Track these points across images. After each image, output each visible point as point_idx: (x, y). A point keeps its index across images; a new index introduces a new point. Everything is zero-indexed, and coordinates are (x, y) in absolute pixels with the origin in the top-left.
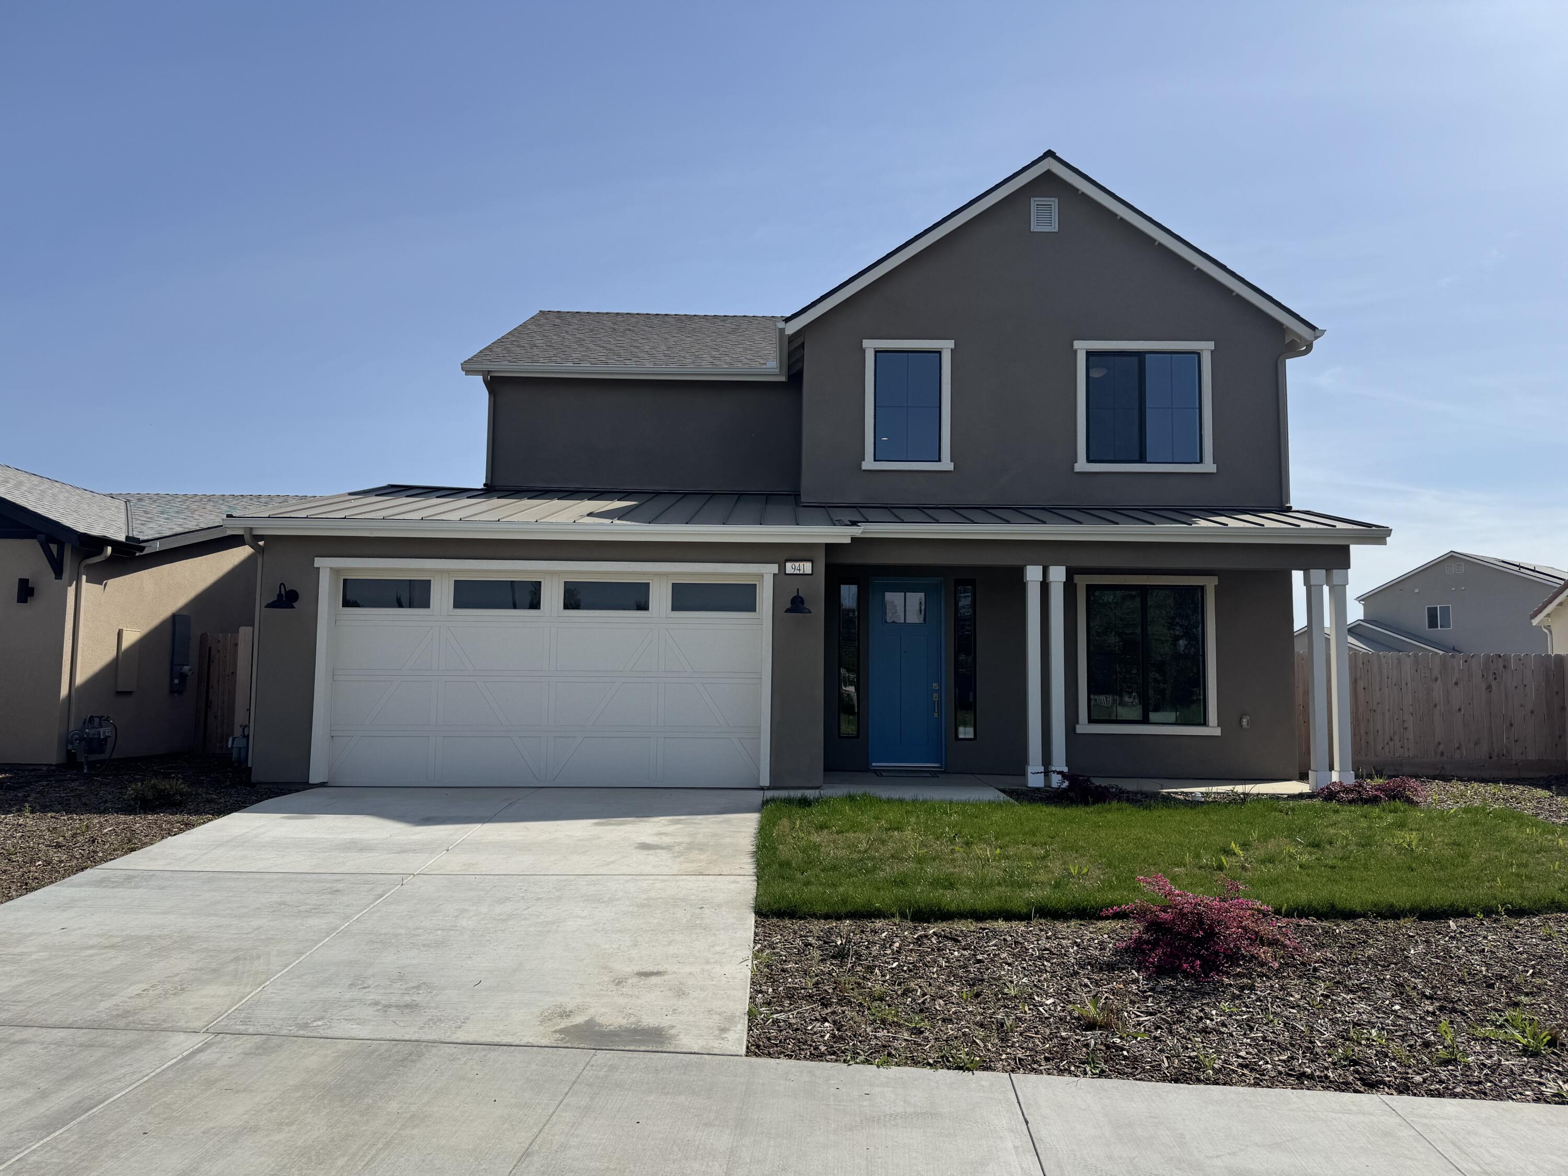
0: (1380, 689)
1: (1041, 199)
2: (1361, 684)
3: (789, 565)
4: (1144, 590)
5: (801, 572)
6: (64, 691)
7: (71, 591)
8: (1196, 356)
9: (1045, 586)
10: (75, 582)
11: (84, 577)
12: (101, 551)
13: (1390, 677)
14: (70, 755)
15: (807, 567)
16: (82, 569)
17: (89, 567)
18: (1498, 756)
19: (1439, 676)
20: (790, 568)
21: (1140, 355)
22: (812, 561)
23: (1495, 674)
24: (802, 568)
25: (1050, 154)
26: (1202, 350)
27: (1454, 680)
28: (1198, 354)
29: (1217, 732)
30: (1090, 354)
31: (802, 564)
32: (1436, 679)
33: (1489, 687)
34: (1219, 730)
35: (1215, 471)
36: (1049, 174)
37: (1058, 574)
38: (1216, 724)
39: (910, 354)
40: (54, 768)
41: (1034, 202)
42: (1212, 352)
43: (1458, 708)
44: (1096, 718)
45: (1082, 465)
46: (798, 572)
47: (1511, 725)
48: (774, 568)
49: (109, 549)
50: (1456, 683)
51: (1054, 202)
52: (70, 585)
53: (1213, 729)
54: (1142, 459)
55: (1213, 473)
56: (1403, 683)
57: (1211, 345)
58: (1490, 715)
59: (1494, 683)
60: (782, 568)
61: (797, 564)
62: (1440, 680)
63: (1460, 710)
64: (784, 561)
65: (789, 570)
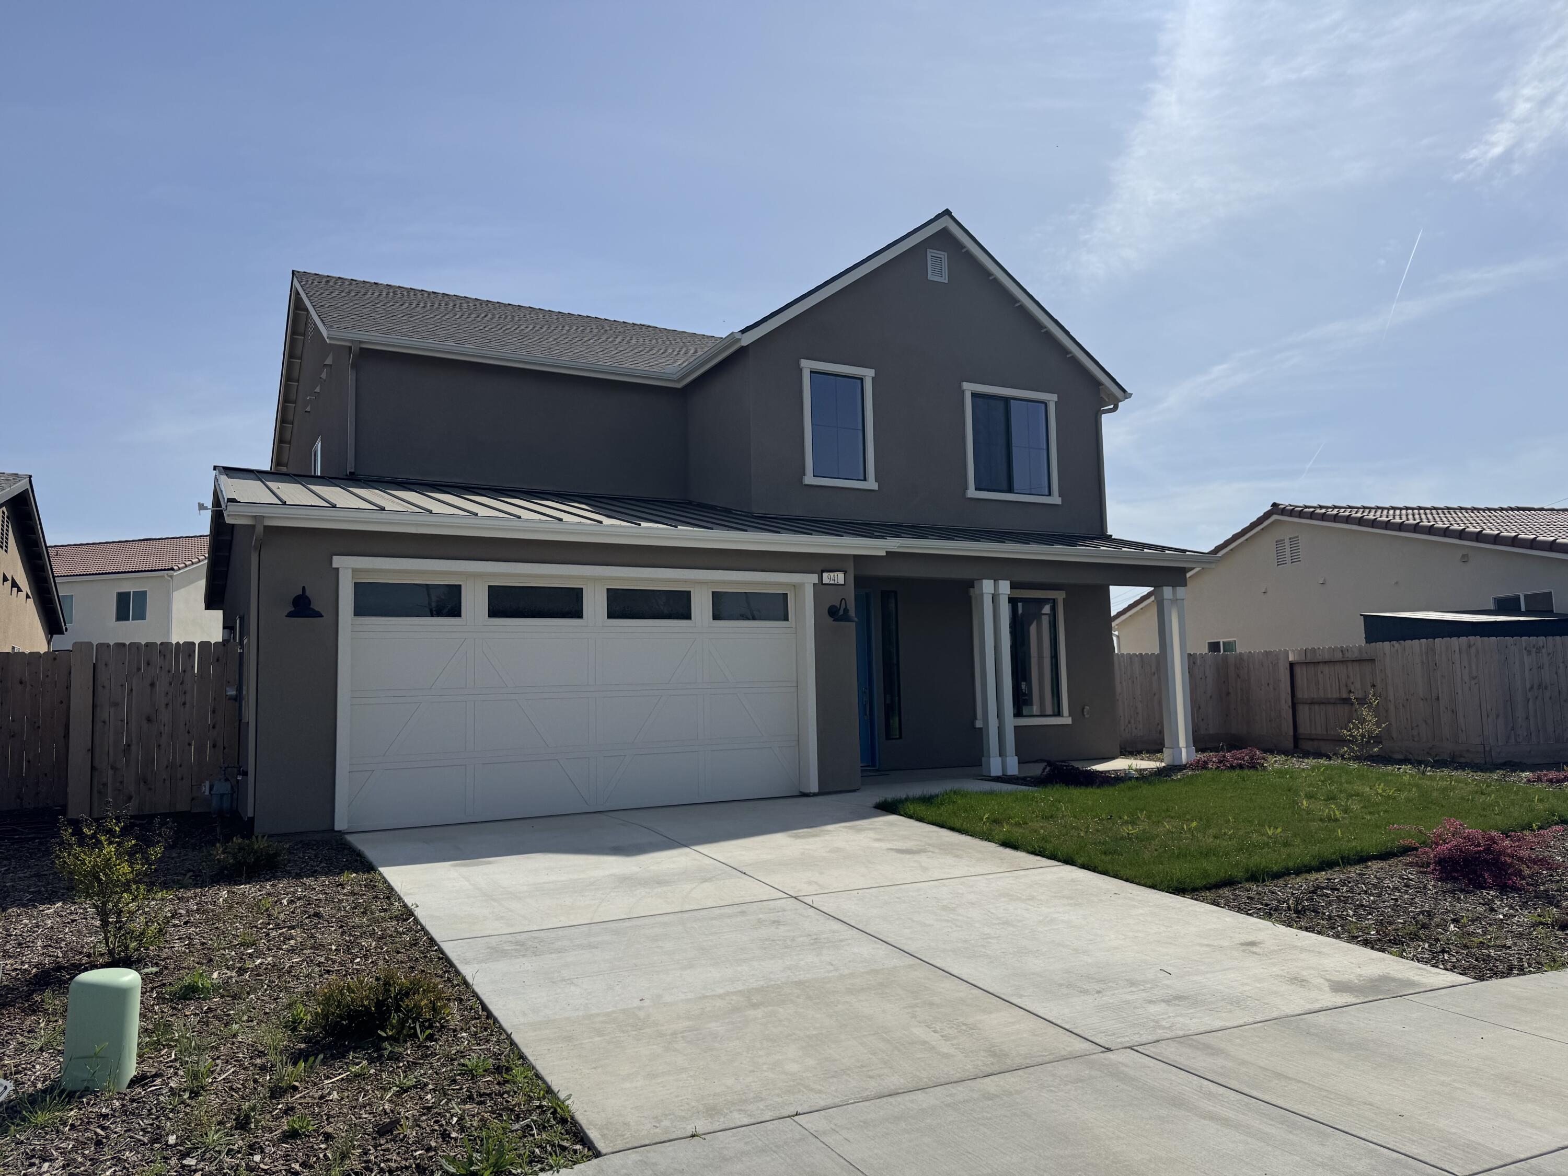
1: (937, 254)
3: (825, 575)
5: (836, 582)
8: (1043, 405)
15: (840, 578)
20: (826, 577)
21: (1006, 400)
22: (844, 572)
24: (836, 579)
25: (946, 212)
26: (1049, 401)
28: (1045, 404)
29: (1070, 721)
30: (975, 395)
31: (836, 574)
34: (1070, 719)
35: (1060, 503)
36: (945, 232)
37: (1004, 587)
38: (1068, 714)
39: (838, 378)
41: (930, 257)
42: (1056, 402)
45: (972, 492)
46: (832, 582)
48: (814, 578)
51: (946, 256)
53: (1067, 719)
54: (1010, 490)
55: (1059, 505)
57: (1055, 397)
60: (820, 578)
61: (832, 574)
64: (823, 571)
65: (826, 581)
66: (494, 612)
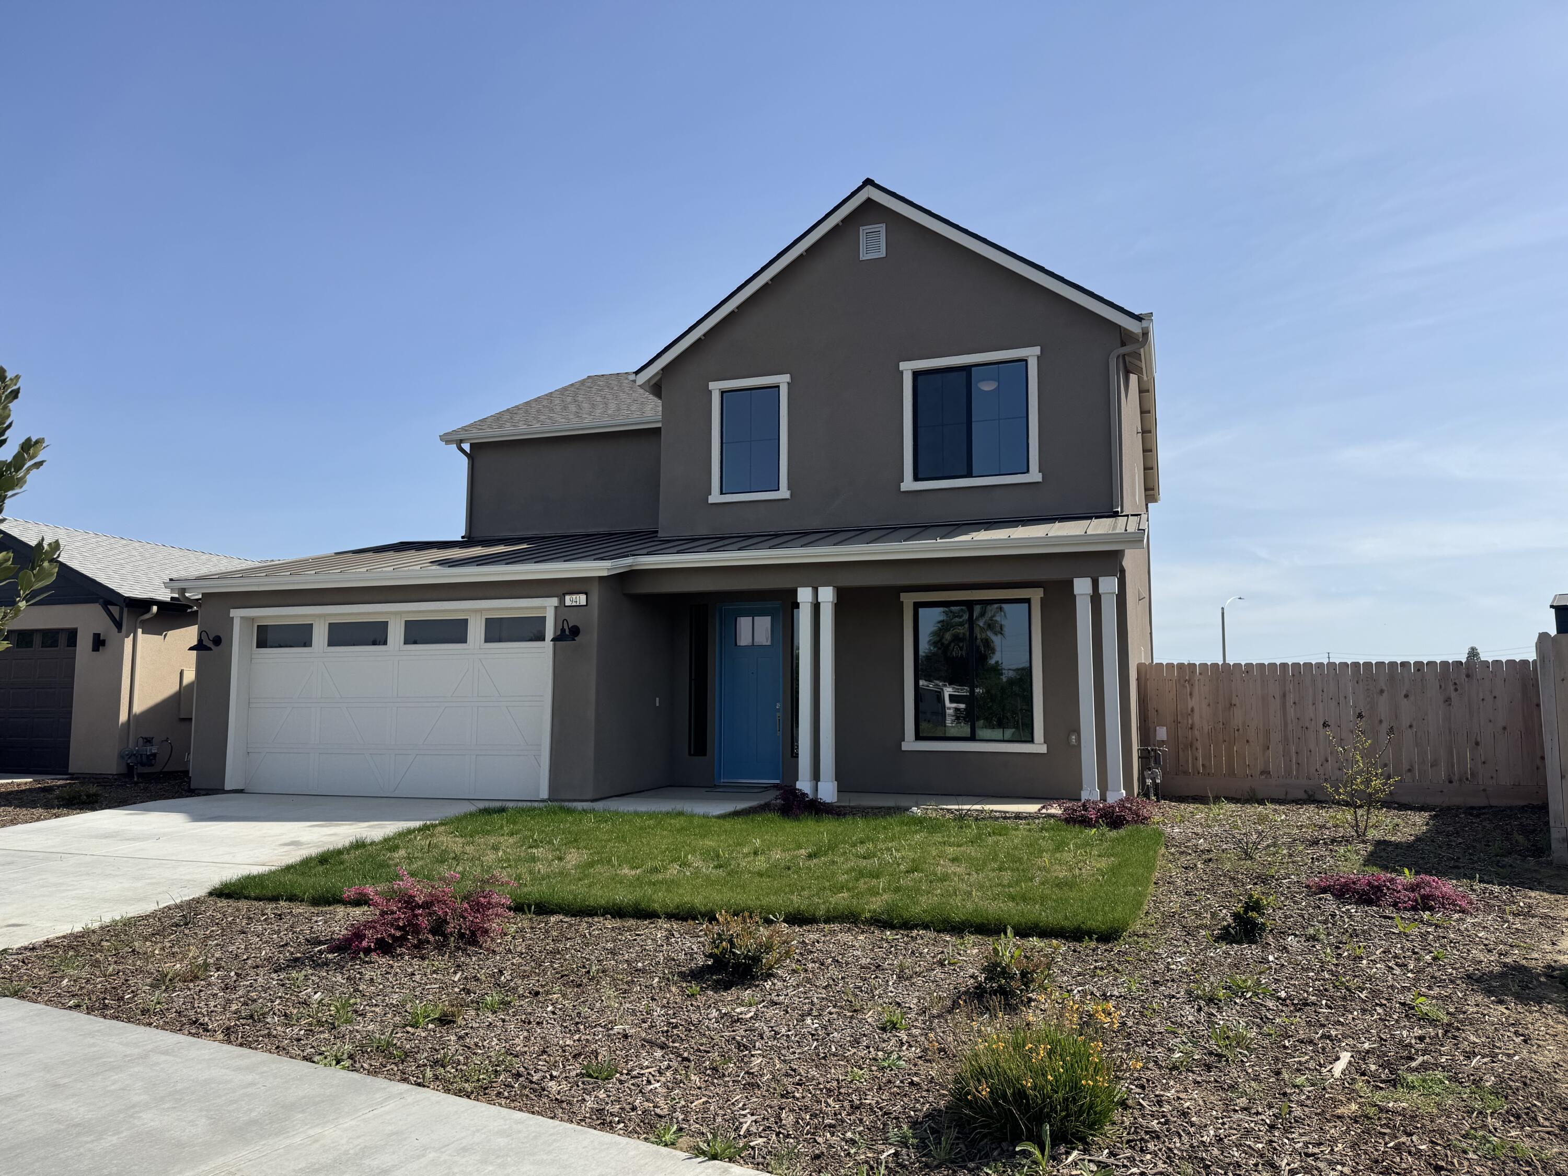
0: (1314, 704)
1: (870, 227)
2: (1291, 699)
3: (567, 598)
4: (970, 605)
5: (578, 604)
6: (123, 717)
7: (128, 642)
8: (1023, 363)
9: (816, 607)
10: (132, 634)
11: (140, 631)
12: (148, 610)
13: (1325, 690)
14: (130, 768)
15: (582, 599)
16: (138, 625)
17: (143, 622)
18: (1460, 780)
19: (1384, 688)
20: (568, 600)
21: (968, 369)
22: (586, 594)
23: (1455, 684)
24: (578, 600)
25: (868, 182)
26: (1028, 357)
27: (1404, 692)
28: (1025, 361)
29: (1043, 749)
30: (916, 374)
31: (578, 596)
32: (1382, 691)
33: (1448, 700)
34: (1045, 746)
35: (1040, 480)
36: (869, 203)
37: (827, 595)
38: (1043, 741)
39: (753, 391)
40: (116, 777)
41: (863, 230)
42: (1038, 357)
43: (1408, 724)
44: (925, 735)
45: (909, 484)
46: (574, 604)
47: (1477, 744)
48: (554, 601)
49: (155, 608)
50: (1406, 696)
51: (882, 228)
52: (128, 637)
53: (1039, 747)
54: (969, 475)
55: (1038, 483)
56: (1342, 699)
57: (1037, 350)
58: (1450, 732)
59: (1454, 695)
60: (562, 601)
61: (574, 597)
62: (1386, 693)
63: (1411, 726)
64: (564, 595)
65: (568, 603)
66: (331, 643)
